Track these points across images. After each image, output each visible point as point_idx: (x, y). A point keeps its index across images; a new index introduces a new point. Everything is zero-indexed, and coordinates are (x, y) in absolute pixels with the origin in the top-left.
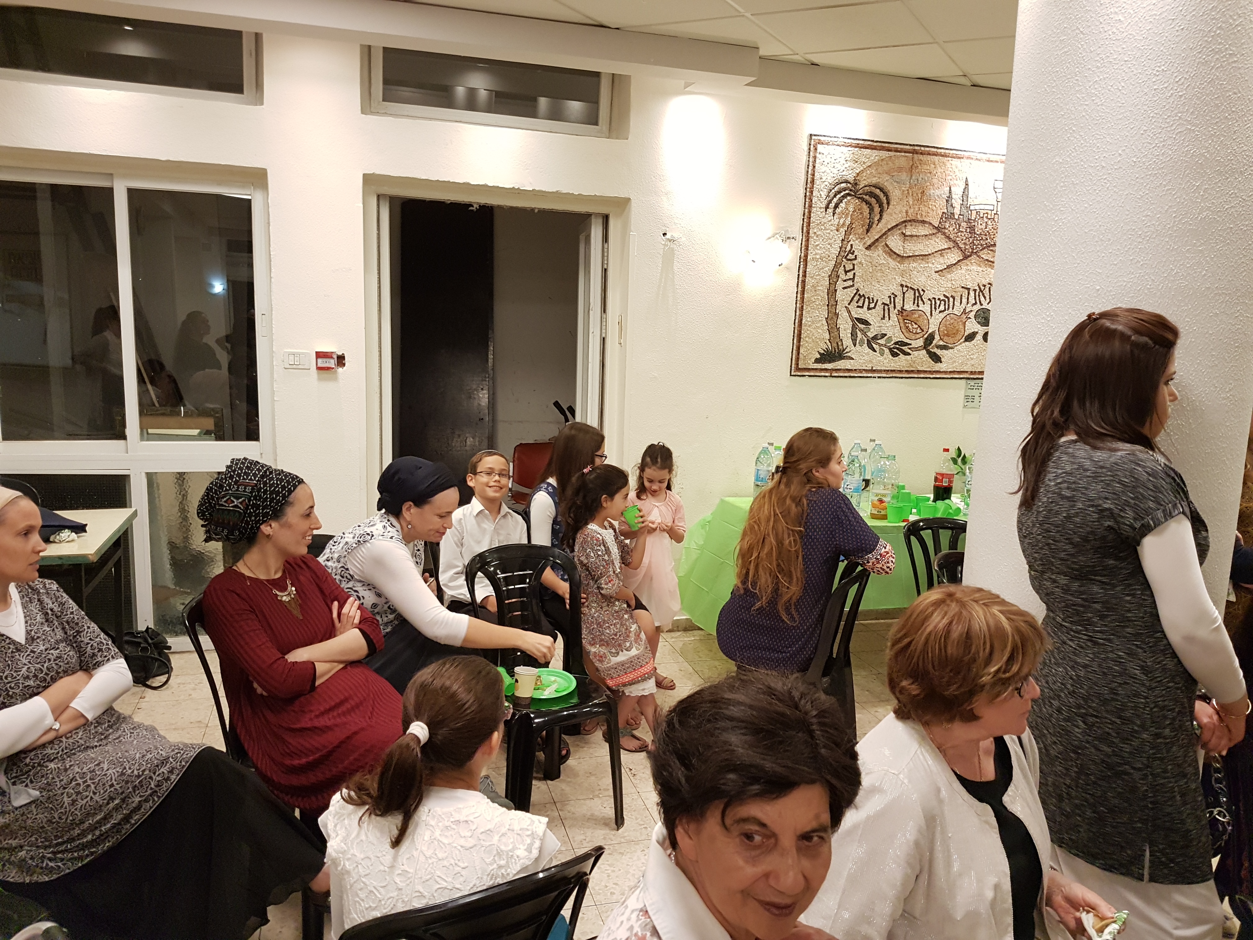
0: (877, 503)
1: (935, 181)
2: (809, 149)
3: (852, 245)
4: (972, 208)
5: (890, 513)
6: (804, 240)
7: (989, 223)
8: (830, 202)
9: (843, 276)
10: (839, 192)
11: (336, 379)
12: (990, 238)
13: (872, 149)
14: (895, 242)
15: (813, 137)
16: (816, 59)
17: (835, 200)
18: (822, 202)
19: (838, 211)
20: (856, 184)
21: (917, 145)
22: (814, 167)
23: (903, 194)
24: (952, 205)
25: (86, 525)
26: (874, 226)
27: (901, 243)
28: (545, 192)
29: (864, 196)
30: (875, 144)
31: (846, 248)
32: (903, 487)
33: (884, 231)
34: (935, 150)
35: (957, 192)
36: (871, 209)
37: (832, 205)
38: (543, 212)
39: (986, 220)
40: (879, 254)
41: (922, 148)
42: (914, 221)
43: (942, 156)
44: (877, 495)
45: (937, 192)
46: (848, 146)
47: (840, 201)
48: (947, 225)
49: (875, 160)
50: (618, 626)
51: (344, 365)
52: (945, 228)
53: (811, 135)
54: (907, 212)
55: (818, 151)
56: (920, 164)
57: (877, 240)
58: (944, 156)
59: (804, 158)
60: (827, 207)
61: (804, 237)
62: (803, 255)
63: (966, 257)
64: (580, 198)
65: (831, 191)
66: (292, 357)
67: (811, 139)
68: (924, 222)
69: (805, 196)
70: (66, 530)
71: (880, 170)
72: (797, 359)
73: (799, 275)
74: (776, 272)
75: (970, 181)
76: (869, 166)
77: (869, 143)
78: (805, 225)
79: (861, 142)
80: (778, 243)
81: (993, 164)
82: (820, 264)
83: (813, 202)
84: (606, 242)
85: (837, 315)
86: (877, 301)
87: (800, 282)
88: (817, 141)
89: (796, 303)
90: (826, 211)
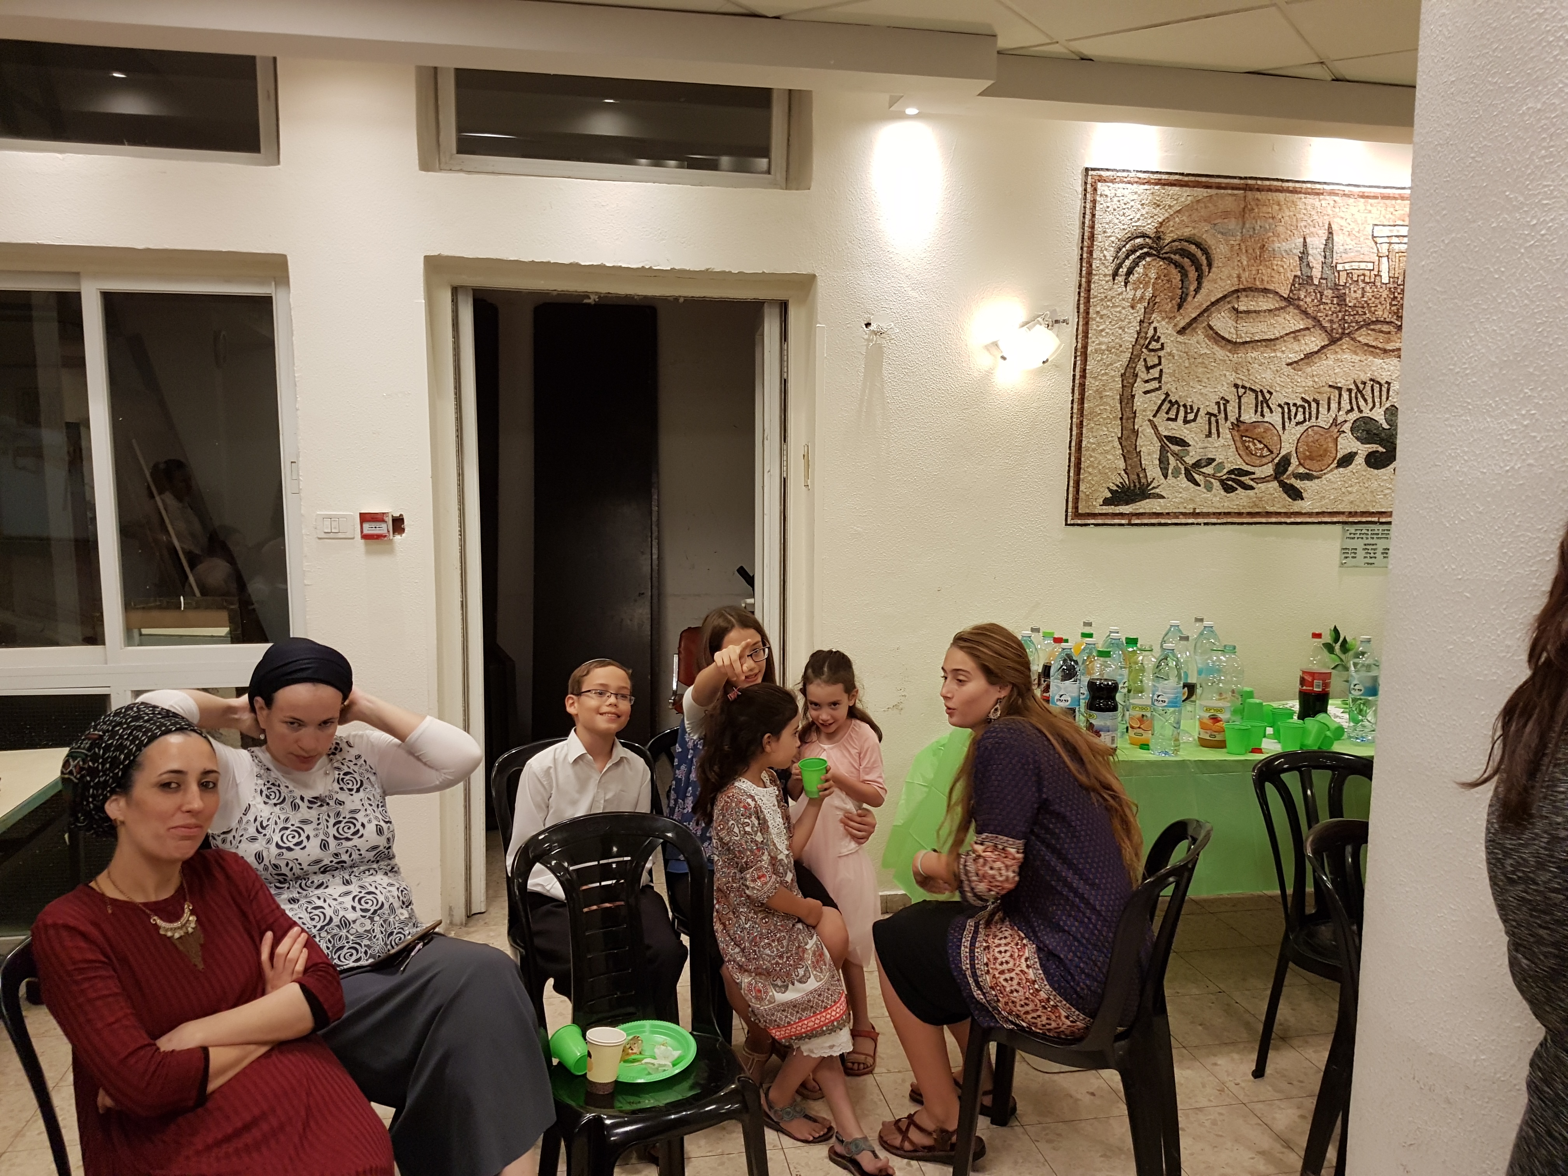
0: (1210, 722)
1: (1280, 229)
2: (1085, 190)
3: (1155, 329)
4: (1340, 267)
5: (1229, 737)
6: (1081, 323)
7: (1368, 288)
8: (1120, 266)
9: (1143, 375)
10: (1133, 251)
11: (391, 551)
12: (1370, 312)
13: (1182, 186)
14: (1222, 322)
15: (1090, 173)
16: (1088, 48)
17: (1128, 263)
18: (1107, 267)
19: (1132, 278)
20: (1159, 238)
21: (1251, 178)
22: (1093, 215)
23: (1232, 251)
24: (1308, 265)
26: (1190, 299)
27: (1231, 323)
28: (689, 271)
29: (1172, 256)
30: (1186, 179)
31: (1146, 333)
32: (1251, 695)
33: (1204, 306)
34: (1279, 184)
35: (1316, 244)
36: (1184, 275)
37: (1123, 270)
39: (1362, 285)
40: (1198, 341)
41: (1259, 182)
42: (1250, 289)
43: (1291, 192)
44: (1208, 709)
45: (1285, 246)
46: (1144, 184)
47: (1136, 264)
48: (1302, 294)
49: (1188, 202)
51: (403, 530)
52: (1299, 299)
53: (1087, 170)
54: (1239, 277)
55: (1099, 193)
56: (1257, 205)
57: (1195, 318)
58: (1294, 191)
59: (1079, 203)
60: (1115, 274)
61: (1081, 320)
62: (1079, 345)
63: (1333, 341)
64: (742, 278)
65: (1120, 250)
66: (327, 522)
67: (1087, 175)
68: (1266, 291)
69: (1081, 259)
71: (1195, 216)
72: (1076, 500)
73: (1074, 376)
74: (1039, 372)
75: (1335, 227)
76: (1178, 211)
77: (1177, 177)
78: (1082, 302)
79: (1164, 177)
80: (1041, 330)
81: (1370, 201)
82: (1108, 358)
83: (1094, 266)
84: (785, 340)
85: (1136, 433)
86: (1198, 410)
87: (1077, 385)
88: (1097, 178)
89: (1072, 417)
90: (1114, 279)
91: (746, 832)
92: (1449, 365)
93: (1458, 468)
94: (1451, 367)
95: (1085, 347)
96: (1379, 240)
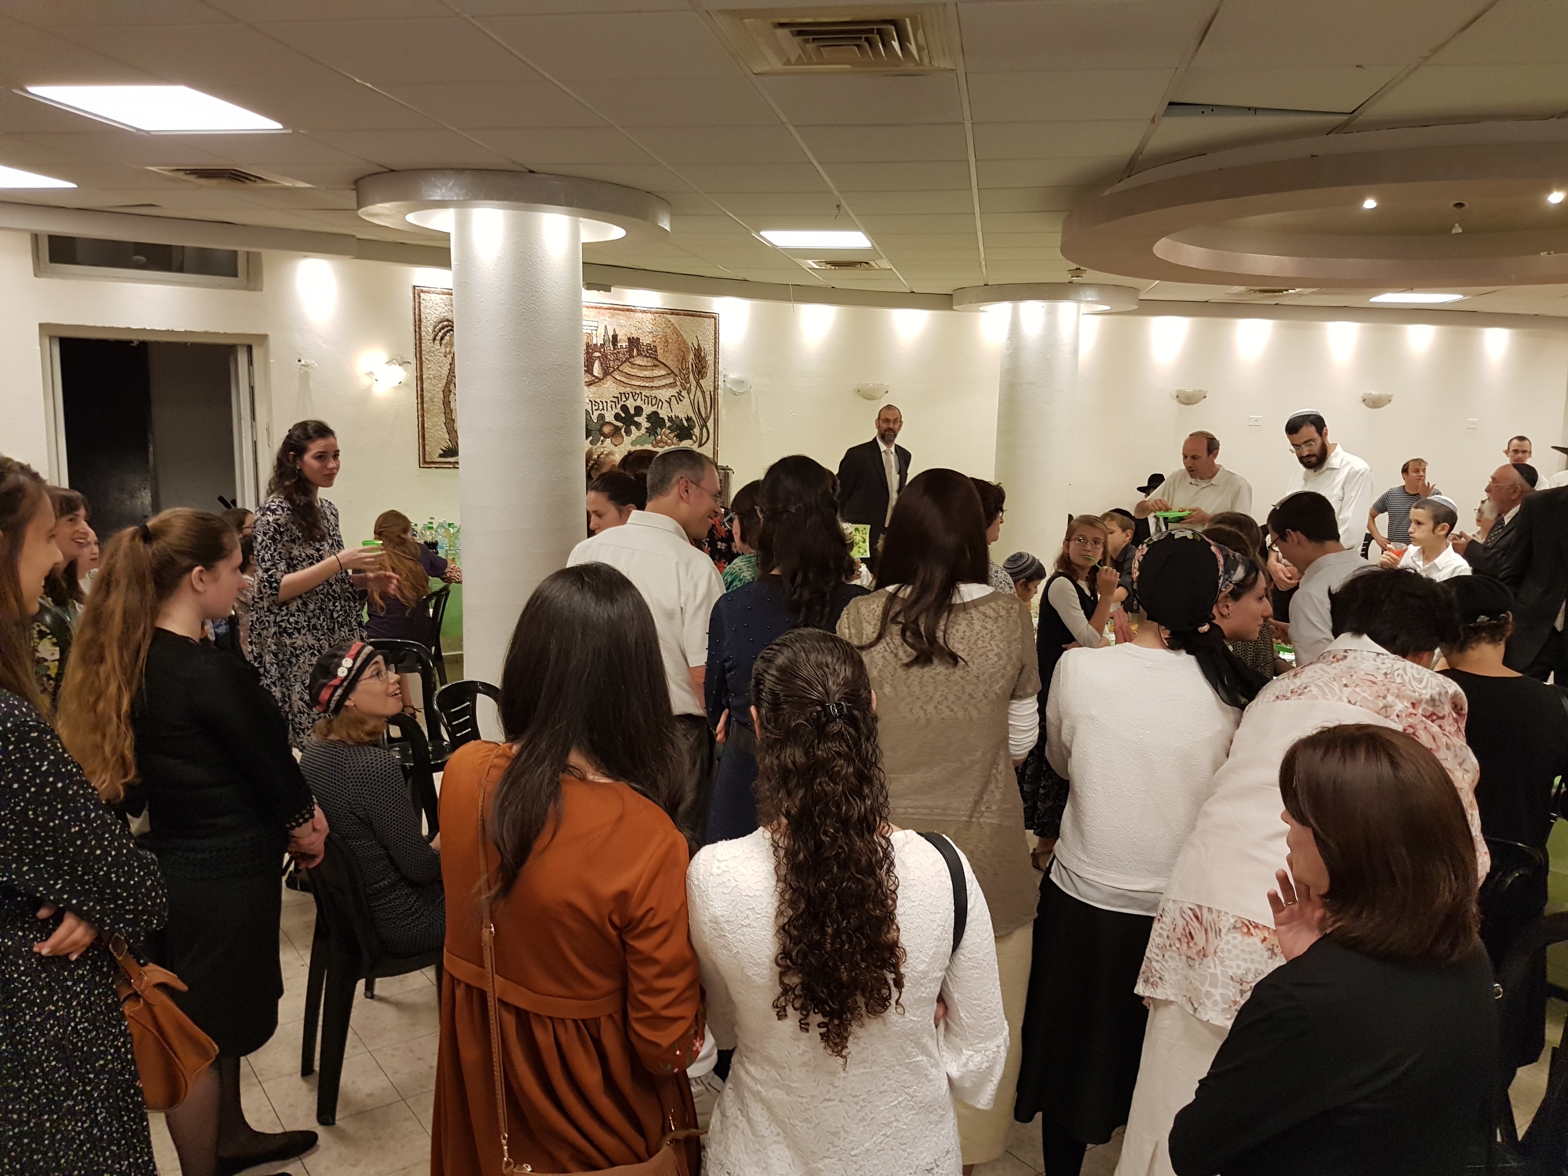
8: (436, 335)
10: (443, 328)
15: (416, 288)
17: (440, 334)
18: (429, 336)
19: (443, 342)
22: (420, 310)
28: (195, 332)
37: (438, 338)
38: (194, 345)
47: (445, 334)
53: (414, 286)
55: (422, 298)
59: (412, 303)
60: (434, 339)
61: (418, 362)
62: (419, 375)
65: (437, 327)
69: (415, 331)
72: (424, 454)
74: (398, 388)
78: (418, 353)
80: (396, 366)
82: (434, 382)
84: (251, 365)
85: (453, 420)
87: (419, 395)
88: (420, 291)
89: (418, 412)
90: (434, 342)
95: (422, 376)
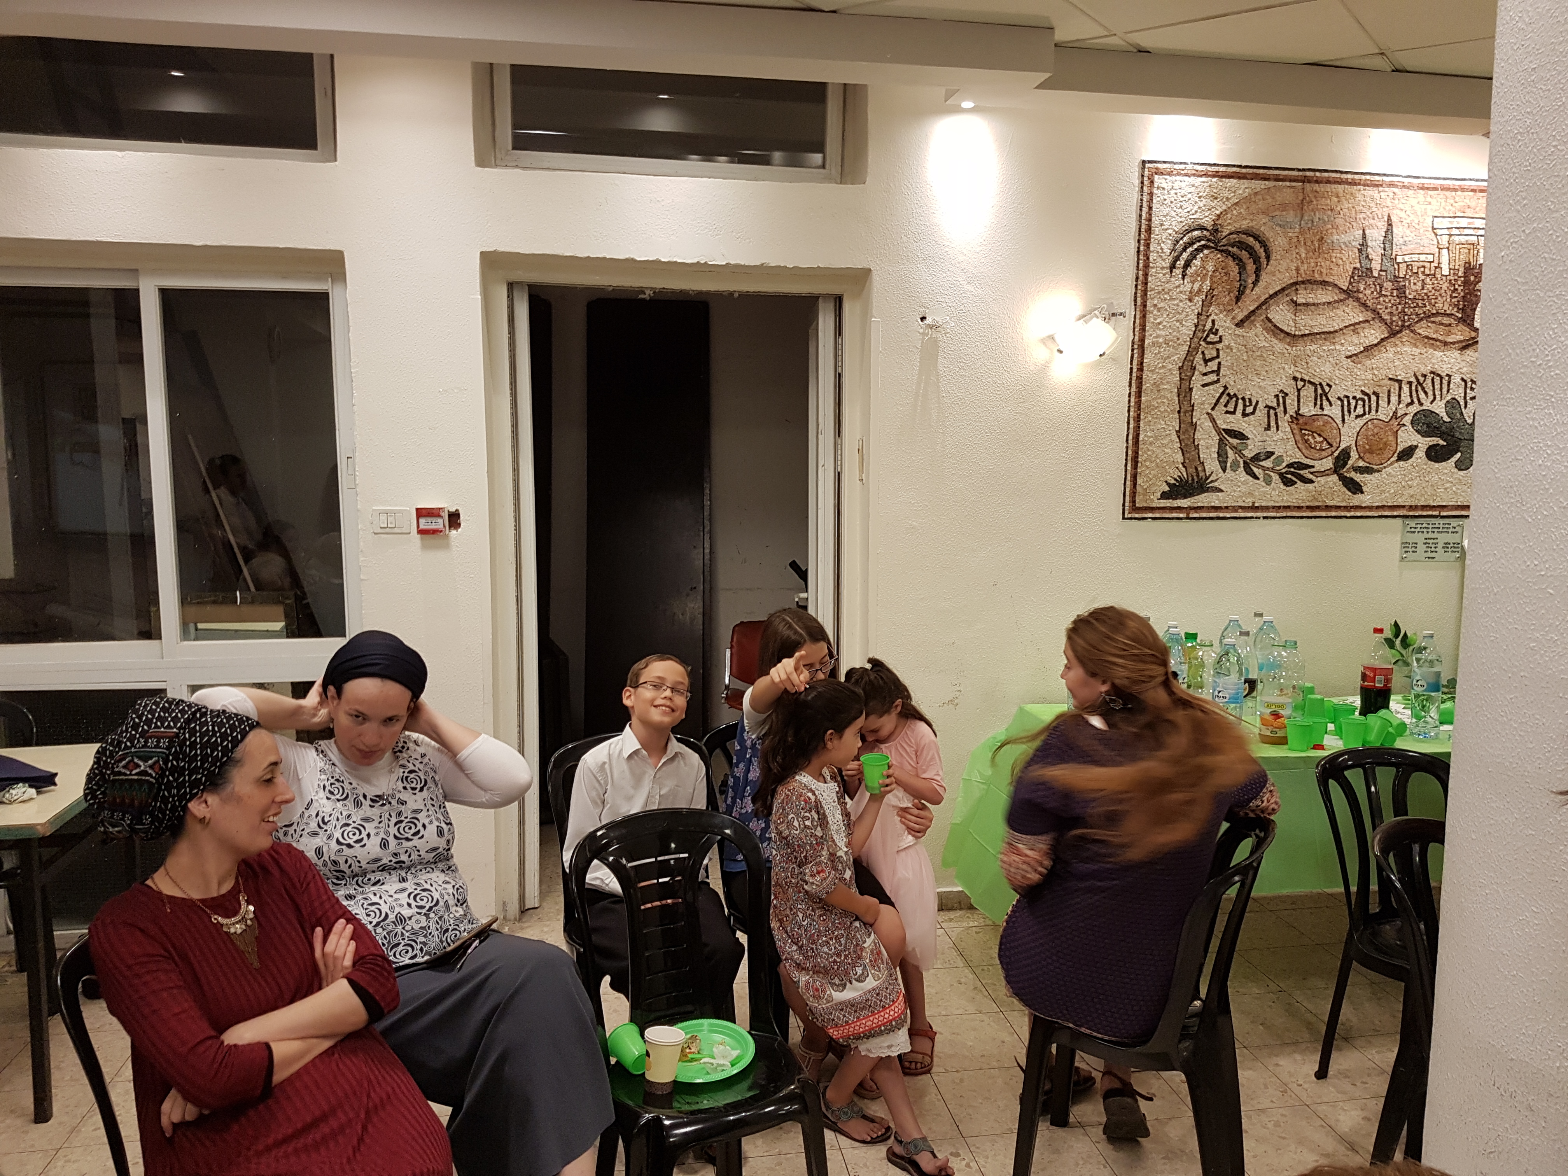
0: (1270, 718)
1: (1339, 221)
2: (1142, 183)
3: (1213, 322)
4: (1399, 259)
5: (1291, 733)
6: (1138, 316)
7: (1428, 280)
8: (1177, 259)
9: (1201, 368)
10: (1191, 244)
11: (447, 546)
12: (1430, 304)
13: (1239, 178)
14: (1281, 315)
15: (1147, 165)
16: (1145, 40)
17: (1185, 255)
18: (1164, 260)
19: (1190, 271)
20: (1217, 231)
21: (1309, 170)
22: (1150, 208)
23: (1290, 243)
24: (1367, 257)
25: (56, 774)
26: (1248, 291)
27: (1290, 316)
28: (744, 266)
29: (1230, 249)
30: (1244, 171)
31: (1204, 326)
32: (1312, 690)
33: (1263, 299)
34: (1338, 175)
35: (1376, 236)
36: (1242, 267)
37: (1181, 263)
38: (746, 297)
39: (1422, 277)
40: (1257, 334)
41: (1318, 174)
42: (1309, 282)
43: (1350, 184)
44: (1269, 705)
45: (1344, 238)
46: (1201, 176)
47: (1193, 256)
48: (1362, 287)
49: (1246, 194)
50: (843, 940)
51: (459, 525)
52: (1358, 291)
53: (1144, 162)
54: (1297, 269)
55: (1156, 185)
56: (1315, 197)
57: (1253, 311)
58: (1353, 183)
59: (1136, 196)
60: (1173, 267)
61: (1138, 312)
62: (1137, 338)
63: (1393, 334)
64: (797, 273)
65: (1178, 242)
66: (383, 517)
67: (1144, 168)
68: (1324, 283)
69: (1138, 252)
70: (21, 785)
71: (1253, 208)
72: (1134, 494)
73: (1131, 369)
74: (1096, 365)
75: (1394, 219)
76: (1236, 204)
77: (1234, 169)
78: (1139, 295)
79: (1222, 169)
80: (1097, 323)
81: (1430, 192)
82: (1165, 351)
83: (1151, 259)
84: (840, 335)
85: (1194, 426)
86: (1257, 402)
87: (1134, 378)
88: (1154, 170)
89: (1129, 411)
90: (1171, 272)
91: (805, 826)
92: (1530, 357)
93: (1540, 462)
94: (1533, 359)
95: (1142, 340)
96: (1439, 232)
